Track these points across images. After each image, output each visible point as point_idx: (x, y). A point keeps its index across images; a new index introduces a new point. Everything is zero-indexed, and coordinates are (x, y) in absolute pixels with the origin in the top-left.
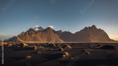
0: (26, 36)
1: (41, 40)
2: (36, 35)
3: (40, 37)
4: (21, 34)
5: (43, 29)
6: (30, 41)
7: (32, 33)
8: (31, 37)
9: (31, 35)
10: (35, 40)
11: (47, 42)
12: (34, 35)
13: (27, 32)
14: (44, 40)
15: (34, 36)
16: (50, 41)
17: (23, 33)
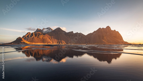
0: (32, 37)
1: (51, 42)
2: (44, 36)
3: (49, 39)
4: (26, 35)
5: (52, 29)
6: (38, 43)
7: (39, 34)
8: (39, 38)
9: (39, 36)
10: (43, 42)
11: (57, 44)
12: (42, 36)
13: (34, 33)
14: (54, 41)
15: (42, 38)
16: (61, 43)
17: (29, 34)
